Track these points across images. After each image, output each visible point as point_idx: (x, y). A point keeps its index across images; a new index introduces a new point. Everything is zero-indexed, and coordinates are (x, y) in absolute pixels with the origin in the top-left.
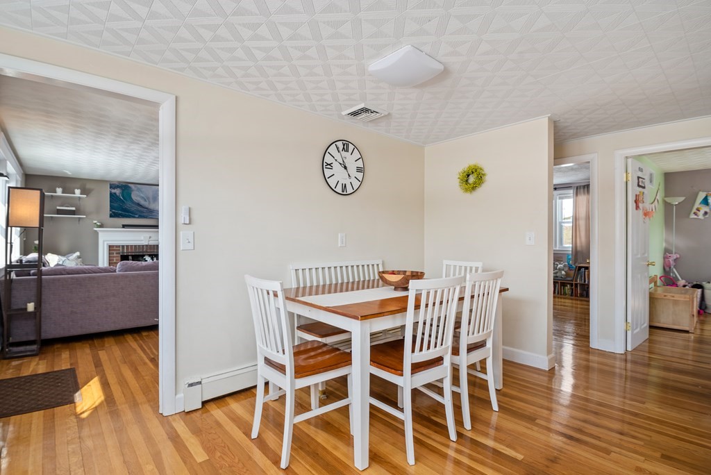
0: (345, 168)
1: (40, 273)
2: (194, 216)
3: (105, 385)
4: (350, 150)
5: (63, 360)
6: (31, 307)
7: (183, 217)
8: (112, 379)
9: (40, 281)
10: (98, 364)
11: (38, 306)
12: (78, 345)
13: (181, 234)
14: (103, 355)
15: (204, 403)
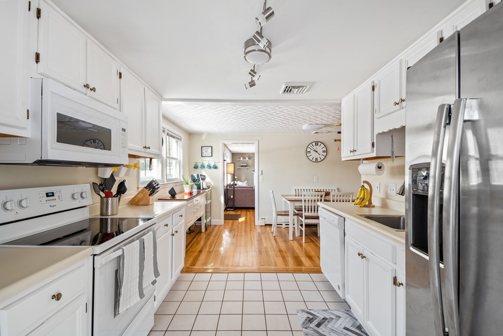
0: (317, 152)
1: (234, 187)
2: (263, 172)
3: (246, 219)
4: (319, 145)
5: (239, 213)
6: (232, 197)
7: (260, 173)
8: (248, 217)
9: (234, 189)
10: (246, 215)
11: (234, 196)
12: (243, 210)
13: (260, 178)
14: (248, 213)
15: (266, 225)
